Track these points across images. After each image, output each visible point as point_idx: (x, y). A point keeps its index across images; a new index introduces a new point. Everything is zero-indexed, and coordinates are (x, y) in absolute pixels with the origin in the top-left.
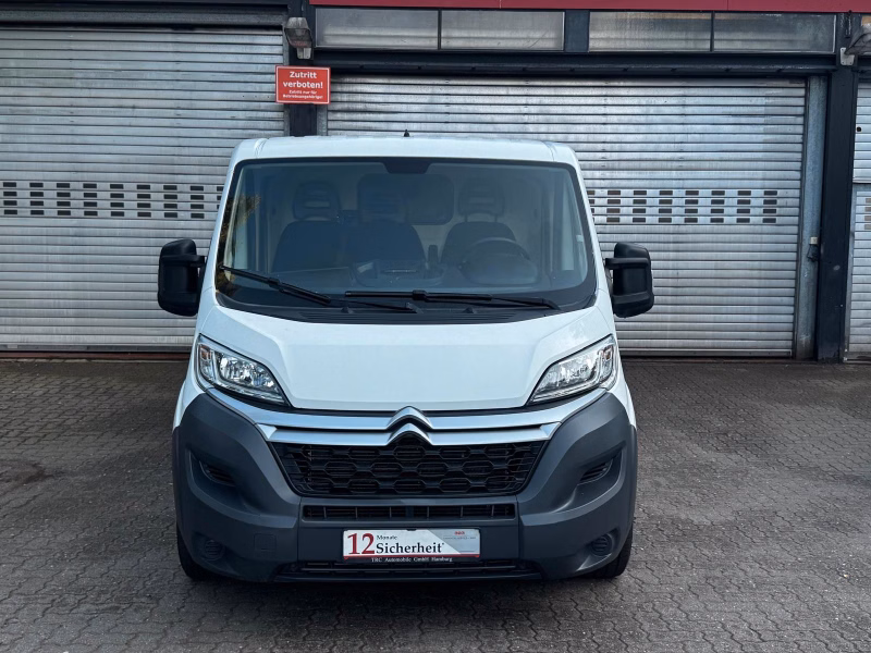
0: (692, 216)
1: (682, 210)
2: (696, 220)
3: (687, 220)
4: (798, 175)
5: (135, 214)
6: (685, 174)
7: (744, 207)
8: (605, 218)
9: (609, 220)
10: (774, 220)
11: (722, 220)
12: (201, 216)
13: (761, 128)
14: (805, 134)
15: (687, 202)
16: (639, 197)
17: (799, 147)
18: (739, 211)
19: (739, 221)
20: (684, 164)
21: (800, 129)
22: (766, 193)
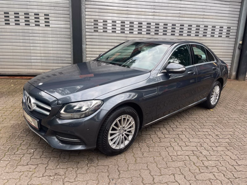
0: (205, 34)
1: (202, 32)
2: (206, 36)
3: (203, 36)
4: (237, 22)
5: (14, 24)
6: (205, 20)
7: (221, 32)
8: (178, 34)
9: (180, 35)
10: (229, 37)
11: (214, 36)
12: (39, 25)
13: (228, 6)
14: (241, 9)
15: (204, 30)
16: (190, 27)
17: (238, 13)
18: (219, 33)
19: (219, 36)
20: (205, 16)
21: (239, 7)
22: (228, 28)
